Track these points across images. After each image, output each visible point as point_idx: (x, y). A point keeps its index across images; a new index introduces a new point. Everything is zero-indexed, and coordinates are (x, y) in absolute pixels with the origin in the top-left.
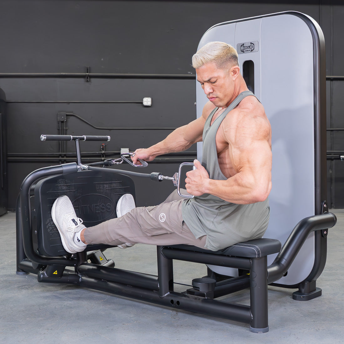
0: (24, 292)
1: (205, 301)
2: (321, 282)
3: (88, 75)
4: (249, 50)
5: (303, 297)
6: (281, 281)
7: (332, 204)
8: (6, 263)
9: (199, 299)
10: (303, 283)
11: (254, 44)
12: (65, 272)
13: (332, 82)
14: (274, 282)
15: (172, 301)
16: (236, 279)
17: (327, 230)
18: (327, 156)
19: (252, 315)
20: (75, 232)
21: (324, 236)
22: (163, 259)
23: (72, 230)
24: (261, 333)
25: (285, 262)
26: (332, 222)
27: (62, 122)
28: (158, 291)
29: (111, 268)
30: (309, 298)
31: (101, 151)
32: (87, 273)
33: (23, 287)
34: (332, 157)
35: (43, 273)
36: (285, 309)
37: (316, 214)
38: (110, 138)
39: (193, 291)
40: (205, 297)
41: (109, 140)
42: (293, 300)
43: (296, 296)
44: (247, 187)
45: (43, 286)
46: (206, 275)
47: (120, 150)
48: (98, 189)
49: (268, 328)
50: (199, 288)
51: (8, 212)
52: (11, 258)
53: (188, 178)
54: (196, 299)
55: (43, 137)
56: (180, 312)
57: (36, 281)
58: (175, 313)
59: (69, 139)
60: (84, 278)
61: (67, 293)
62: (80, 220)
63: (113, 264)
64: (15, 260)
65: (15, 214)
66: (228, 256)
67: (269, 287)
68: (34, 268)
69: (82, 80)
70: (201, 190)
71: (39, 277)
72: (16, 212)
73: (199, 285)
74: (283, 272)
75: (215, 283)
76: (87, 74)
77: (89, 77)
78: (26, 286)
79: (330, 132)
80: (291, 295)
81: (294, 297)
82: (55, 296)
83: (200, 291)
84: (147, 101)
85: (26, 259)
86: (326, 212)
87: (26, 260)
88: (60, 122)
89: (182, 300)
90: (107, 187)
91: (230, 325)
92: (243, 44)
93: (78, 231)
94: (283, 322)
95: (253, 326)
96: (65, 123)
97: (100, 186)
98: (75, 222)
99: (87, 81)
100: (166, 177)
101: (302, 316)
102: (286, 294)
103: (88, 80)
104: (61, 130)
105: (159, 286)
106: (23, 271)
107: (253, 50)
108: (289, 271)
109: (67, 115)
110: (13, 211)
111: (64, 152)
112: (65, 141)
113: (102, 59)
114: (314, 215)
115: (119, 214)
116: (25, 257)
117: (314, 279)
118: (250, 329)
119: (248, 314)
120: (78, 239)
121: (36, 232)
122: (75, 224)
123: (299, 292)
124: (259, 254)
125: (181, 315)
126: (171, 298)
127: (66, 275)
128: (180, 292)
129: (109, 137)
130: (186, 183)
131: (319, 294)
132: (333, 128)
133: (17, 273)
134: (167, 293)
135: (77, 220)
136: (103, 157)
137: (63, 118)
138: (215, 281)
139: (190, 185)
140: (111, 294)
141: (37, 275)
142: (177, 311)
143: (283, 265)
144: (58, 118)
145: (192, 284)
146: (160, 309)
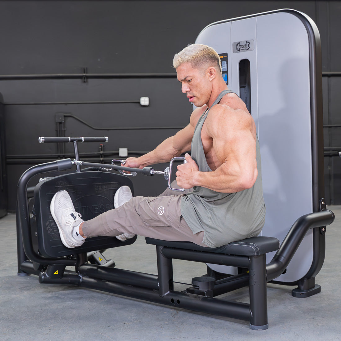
0: (26, 293)
1: (205, 299)
2: (320, 279)
3: (85, 76)
4: (245, 49)
5: (302, 294)
6: (280, 278)
7: (331, 200)
8: (7, 265)
9: (199, 298)
10: (302, 280)
11: (249, 43)
12: (65, 273)
13: (329, 78)
14: (273, 280)
15: (172, 300)
16: (236, 277)
17: (325, 227)
18: (325, 152)
19: (251, 313)
20: (74, 226)
21: (322, 233)
22: (162, 258)
23: (71, 224)
24: (261, 330)
25: (284, 260)
26: (330, 219)
27: (60, 123)
28: (159, 290)
29: (111, 268)
30: (308, 295)
31: (99, 151)
32: (88, 273)
33: (25, 288)
34: (330, 153)
35: (45, 274)
36: (285, 306)
37: (314, 211)
38: (108, 140)
39: (193, 290)
40: (205, 296)
41: (107, 141)
42: (292, 297)
43: (295, 293)
44: (233, 175)
45: (45, 287)
46: (206, 273)
47: (118, 150)
48: (97, 190)
49: (268, 325)
50: (199, 287)
51: (8, 213)
52: (13, 260)
53: (179, 171)
54: (196, 297)
55: (41, 139)
56: (181, 310)
57: (37, 282)
58: (175, 311)
59: (67, 141)
60: (84, 278)
61: (68, 294)
62: (78, 215)
63: (113, 264)
64: (16, 262)
65: (15, 216)
66: (227, 255)
67: (268, 284)
68: (36, 269)
69: (79, 81)
70: (190, 182)
71: (40, 278)
72: (16, 213)
73: (199, 284)
74: (282, 269)
75: (215, 281)
76: (84, 74)
77: (86, 78)
78: (27, 288)
79: (328, 128)
80: (290, 292)
81: (293, 294)
82: (55, 296)
83: (200, 289)
84: (145, 101)
85: (28, 260)
86: (323, 209)
87: (27, 262)
88: (58, 124)
89: (183, 299)
90: (106, 188)
91: (230, 323)
92: (239, 43)
93: (77, 225)
94: (283, 319)
95: (253, 324)
96: (63, 125)
97: (99, 187)
98: (74, 217)
99: (84, 82)
100: (158, 172)
101: (301, 313)
102: (285, 291)
103: (85, 80)
104: (59, 131)
105: (159, 285)
106: (24, 272)
107: (249, 49)
108: (288, 268)
109: (65, 116)
110: (13, 213)
111: (62, 153)
112: (63, 143)
113: (99, 60)
114: (312, 212)
115: (116, 205)
116: (26, 259)
117: (313, 276)
118: (250, 326)
119: (247, 311)
120: (76, 233)
121: (36, 233)
122: (74, 218)
123: (298, 289)
124: (257, 253)
125: (181, 313)
126: (171, 297)
127: (66, 276)
128: (180, 291)
129: (107, 138)
130: (176, 176)
131: (318, 291)
132: (331, 124)
133: (18, 275)
134: (167, 292)
135: (76, 214)
136: (102, 157)
137: (61, 119)
138: (215, 279)
139: (180, 178)
140: (112, 294)
141: (38, 276)
142: (177, 310)
143: (282, 263)
144: (56, 119)
145: (192, 283)
146: (161, 308)
